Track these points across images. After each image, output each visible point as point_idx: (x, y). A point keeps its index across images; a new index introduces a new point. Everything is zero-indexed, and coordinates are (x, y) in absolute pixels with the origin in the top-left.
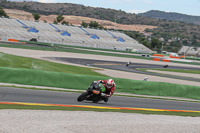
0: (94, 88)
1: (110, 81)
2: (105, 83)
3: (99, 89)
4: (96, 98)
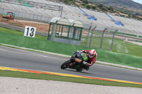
0: (76, 57)
1: (92, 51)
2: (87, 53)
3: (81, 57)
4: (79, 66)
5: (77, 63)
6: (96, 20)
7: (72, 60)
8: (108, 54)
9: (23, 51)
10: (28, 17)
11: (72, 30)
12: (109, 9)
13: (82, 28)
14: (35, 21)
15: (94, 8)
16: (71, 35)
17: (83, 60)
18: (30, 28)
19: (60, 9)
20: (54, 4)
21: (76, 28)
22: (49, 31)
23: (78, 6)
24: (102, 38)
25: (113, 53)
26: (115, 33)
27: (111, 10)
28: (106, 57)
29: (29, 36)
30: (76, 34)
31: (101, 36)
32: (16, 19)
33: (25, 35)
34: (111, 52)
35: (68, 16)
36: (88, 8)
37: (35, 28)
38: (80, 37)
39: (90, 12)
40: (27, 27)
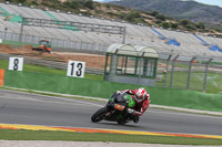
0: (116, 101)
1: (139, 92)
3: (123, 102)
4: (121, 116)
5: (118, 111)
6: (178, 45)
7: (110, 107)
8: (200, 97)
9: (67, 100)
10: (72, 46)
11: (141, 63)
12: (198, 27)
13: (156, 59)
14: (83, 51)
15: (174, 27)
16: (140, 70)
17: (127, 107)
18: (76, 63)
19: (122, 31)
20: (112, 24)
21: (147, 59)
22: (106, 66)
23: (150, 25)
24: (189, 72)
25: (208, 95)
26: (209, 63)
27: (201, 28)
28: (197, 101)
29: (75, 75)
30: (149, 69)
31: (187, 69)
32: (54, 50)
33: (69, 74)
34: (204, 94)
35: (135, 41)
36: (166, 26)
37: (84, 63)
38: (155, 72)
39: (169, 33)
40: (71, 62)
